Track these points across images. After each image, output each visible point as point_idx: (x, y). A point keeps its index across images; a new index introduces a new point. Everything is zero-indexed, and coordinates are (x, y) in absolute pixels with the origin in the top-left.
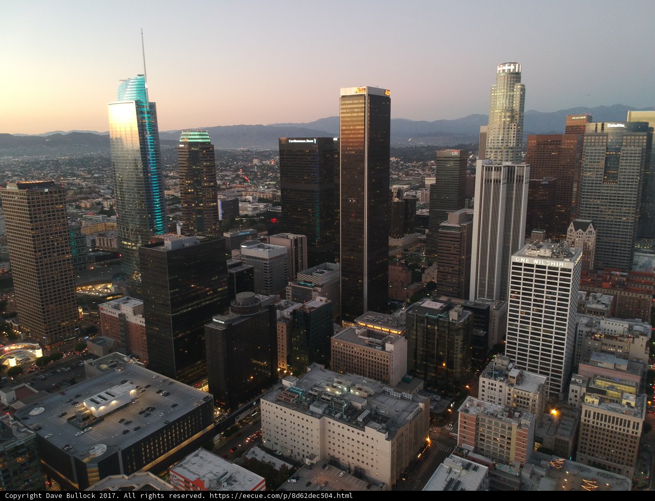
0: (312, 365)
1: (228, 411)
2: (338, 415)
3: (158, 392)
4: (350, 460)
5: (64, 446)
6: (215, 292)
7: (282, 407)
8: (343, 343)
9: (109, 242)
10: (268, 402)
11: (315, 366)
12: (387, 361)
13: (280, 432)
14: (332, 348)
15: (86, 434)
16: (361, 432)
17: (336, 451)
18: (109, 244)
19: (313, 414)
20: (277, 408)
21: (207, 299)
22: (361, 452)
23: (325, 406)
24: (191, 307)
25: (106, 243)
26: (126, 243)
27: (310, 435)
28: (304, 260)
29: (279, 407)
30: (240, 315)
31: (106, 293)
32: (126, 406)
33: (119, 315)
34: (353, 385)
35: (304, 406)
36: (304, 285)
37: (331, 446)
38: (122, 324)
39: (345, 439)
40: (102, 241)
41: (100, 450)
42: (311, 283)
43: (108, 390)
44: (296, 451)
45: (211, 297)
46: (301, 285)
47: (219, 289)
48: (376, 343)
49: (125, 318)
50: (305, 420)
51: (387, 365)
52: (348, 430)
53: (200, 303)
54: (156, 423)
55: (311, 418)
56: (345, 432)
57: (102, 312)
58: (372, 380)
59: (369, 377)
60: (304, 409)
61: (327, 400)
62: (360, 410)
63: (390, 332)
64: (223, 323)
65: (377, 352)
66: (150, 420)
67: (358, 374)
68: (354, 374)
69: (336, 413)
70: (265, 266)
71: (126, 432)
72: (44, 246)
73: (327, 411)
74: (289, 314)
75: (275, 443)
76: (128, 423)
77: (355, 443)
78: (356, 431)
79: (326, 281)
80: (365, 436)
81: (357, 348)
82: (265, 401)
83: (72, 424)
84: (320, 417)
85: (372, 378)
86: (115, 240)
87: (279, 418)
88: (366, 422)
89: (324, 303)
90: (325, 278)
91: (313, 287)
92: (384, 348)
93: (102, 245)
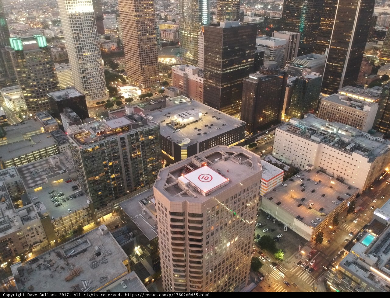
0: (308, 114)
1: (252, 134)
2: (332, 144)
3: (214, 117)
4: (335, 172)
5: (167, 136)
6: (247, 61)
7: (291, 134)
8: (330, 103)
9: (169, 35)
10: (281, 131)
11: (309, 115)
12: (363, 118)
13: (287, 149)
14: (321, 106)
15: (178, 132)
16: (348, 156)
17: (325, 165)
18: (169, 36)
19: (313, 141)
20: (287, 135)
21: (241, 65)
22: (344, 168)
23: (322, 137)
24: (232, 68)
25: (167, 36)
26: (183, 32)
27: (308, 153)
28: (296, 51)
29: (289, 134)
30: (266, 75)
31: (172, 63)
32: (196, 121)
33: (185, 74)
34: (339, 129)
35: (307, 135)
36: (297, 66)
37: (323, 162)
38: (185, 79)
39: (335, 159)
40: (165, 34)
41: (187, 142)
42: (302, 65)
43: (187, 111)
44: (295, 162)
45: (244, 64)
46: (295, 66)
47: (249, 60)
48: (356, 105)
49: (187, 76)
50: (307, 144)
51: (362, 120)
52: (338, 153)
53: (238, 67)
54: (215, 132)
55: (311, 143)
56: (336, 155)
57: (173, 72)
58: (353, 127)
59: (351, 125)
60: (307, 137)
61: (324, 134)
62: (347, 143)
63: (364, 100)
64: (257, 78)
65: (356, 111)
66: (211, 130)
67: (342, 123)
68: (339, 123)
69: (330, 142)
70: (270, 52)
71: (199, 134)
72: (142, 28)
73: (324, 141)
74: (290, 82)
75: (282, 155)
76: (199, 130)
77: (342, 162)
78: (344, 154)
79: (313, 65)
80: (351, 158)
81: (341, 108)
82: (279, 130)
83: (169, 126)
84: (319, 143)
85: (353, 126)
86: (173, 33)
87: (288, 141)
88: (353, 150)
89: (317, 76)
90: (313, 63)
91: (304, 68)
92: (362, 109)
93: (165, 37)
